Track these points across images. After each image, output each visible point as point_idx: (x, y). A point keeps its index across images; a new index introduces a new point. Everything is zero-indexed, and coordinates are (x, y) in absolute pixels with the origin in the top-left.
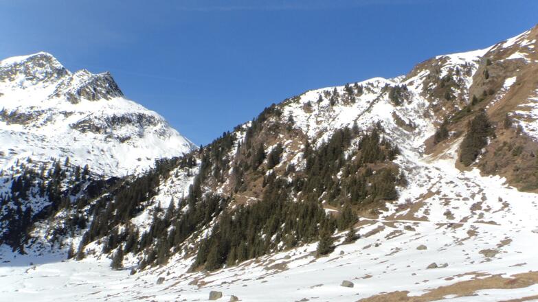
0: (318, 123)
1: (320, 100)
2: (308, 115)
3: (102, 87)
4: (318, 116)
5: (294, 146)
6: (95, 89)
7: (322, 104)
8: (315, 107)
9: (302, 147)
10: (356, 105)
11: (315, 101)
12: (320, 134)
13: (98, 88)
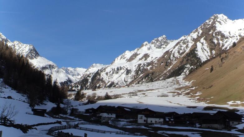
0: (109, 79)
1: (110, 72)
2: (107, 76)
3: (33, 53)
4: (109, 77)
5: (103, 85)
6: (31, 55)
7: (111, 73)
8: (109, 74)
9: (104, 85)
10: (118, 74)
11: (109, 72)
12: (108, 82)
13: (32, 54)
